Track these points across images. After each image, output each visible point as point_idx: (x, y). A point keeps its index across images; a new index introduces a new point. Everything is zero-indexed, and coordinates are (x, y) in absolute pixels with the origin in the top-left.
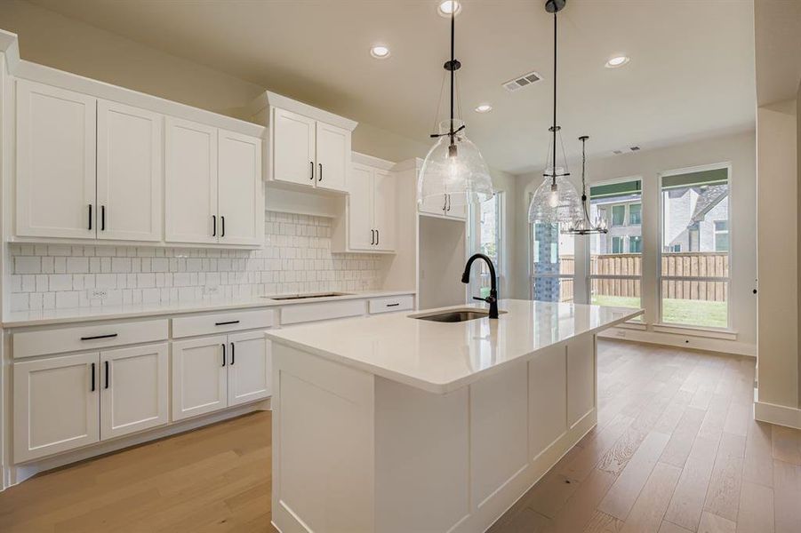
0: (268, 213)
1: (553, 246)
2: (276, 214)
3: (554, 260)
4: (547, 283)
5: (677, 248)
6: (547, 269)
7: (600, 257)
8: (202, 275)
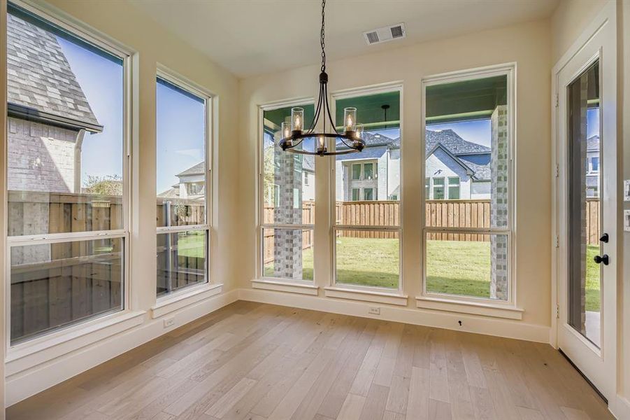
1: (296, 191)
3: (296, 206)
4: (288, 233)
5: (395, 197)
6: (287, 216)
7: (345, 204)
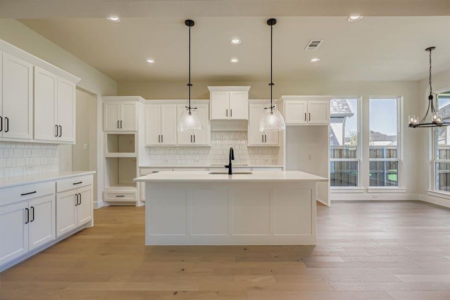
0: (212, 132)
2: (216, 132)
8: (194, 156)
